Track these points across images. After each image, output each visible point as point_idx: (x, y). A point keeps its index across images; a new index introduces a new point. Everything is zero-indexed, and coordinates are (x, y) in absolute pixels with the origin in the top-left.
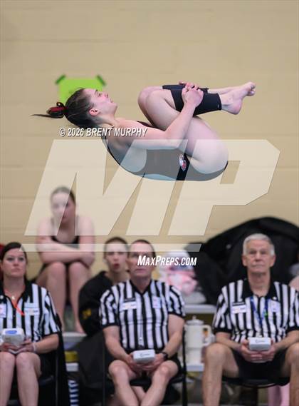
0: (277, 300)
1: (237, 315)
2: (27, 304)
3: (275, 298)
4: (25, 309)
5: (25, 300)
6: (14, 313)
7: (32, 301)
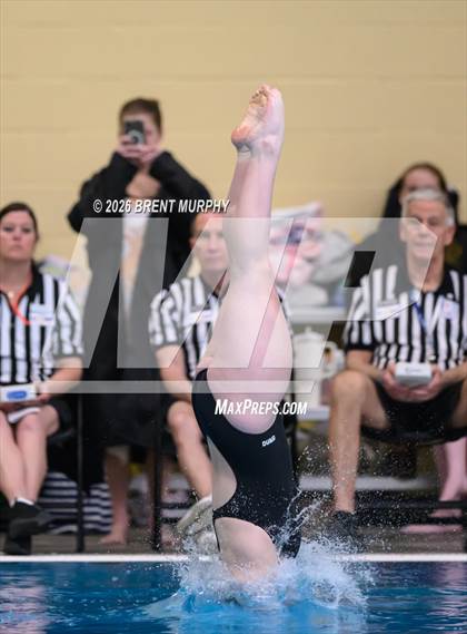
0: (454, 300)
1: (384, 323)
2: (35, 307)
3: (450, 296)
4: (32, 315)
5: (31, 300)
6: (13, 320)
7: (42, 302)
